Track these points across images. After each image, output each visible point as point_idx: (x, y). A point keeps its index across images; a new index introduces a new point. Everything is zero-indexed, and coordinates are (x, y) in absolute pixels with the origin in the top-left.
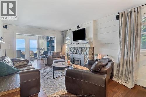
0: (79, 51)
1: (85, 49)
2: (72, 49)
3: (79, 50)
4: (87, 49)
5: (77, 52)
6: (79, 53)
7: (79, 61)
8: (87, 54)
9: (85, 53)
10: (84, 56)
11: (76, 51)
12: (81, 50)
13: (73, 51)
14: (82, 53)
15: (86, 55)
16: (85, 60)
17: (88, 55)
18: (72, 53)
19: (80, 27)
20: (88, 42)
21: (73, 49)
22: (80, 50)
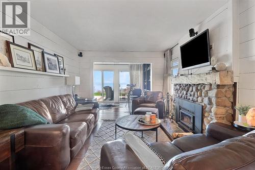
0: (192, 93)
1: (207, 88)
2: (178, 87)
3: (192, 91)
4: (211, 89)
5: (187, 94)
6: (191, 98)
7: (190, 117)
8: (210, 103)
9: (206, 101)
10: (203, 108)
11: (185, 93)
12: (197, 90)
13: (179, 92)
14: (200, 99)
15: (208, 106)
16: (205, 120)
17: (215, 106)
18: (178, 95)
19: (197, 33)
20: (214, 69)
21: (180, 87)
22: (194, 90)
